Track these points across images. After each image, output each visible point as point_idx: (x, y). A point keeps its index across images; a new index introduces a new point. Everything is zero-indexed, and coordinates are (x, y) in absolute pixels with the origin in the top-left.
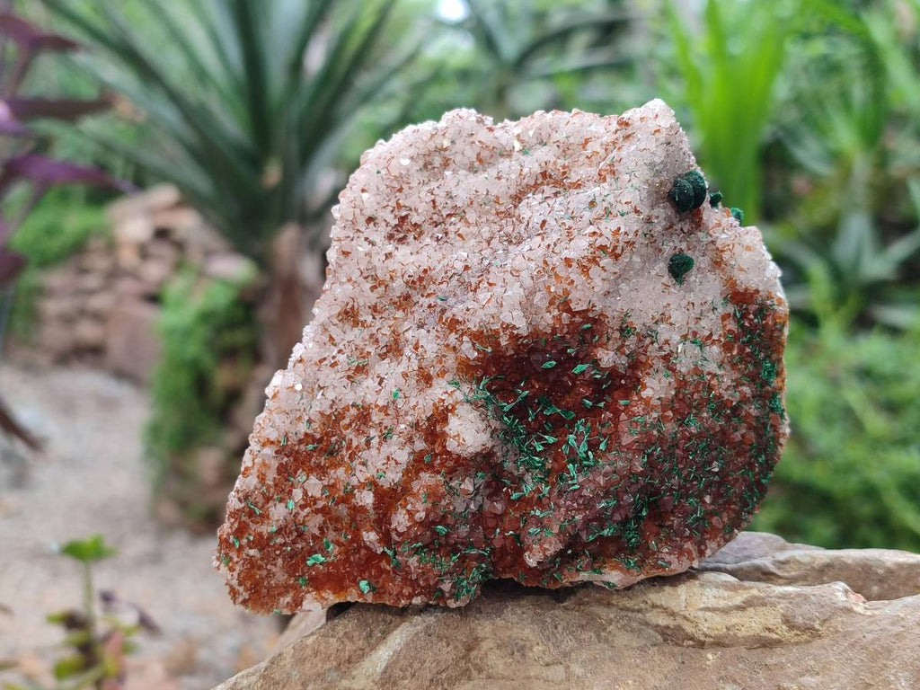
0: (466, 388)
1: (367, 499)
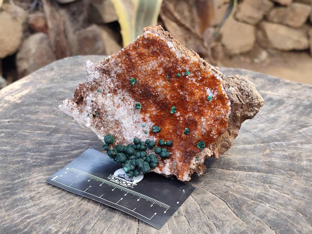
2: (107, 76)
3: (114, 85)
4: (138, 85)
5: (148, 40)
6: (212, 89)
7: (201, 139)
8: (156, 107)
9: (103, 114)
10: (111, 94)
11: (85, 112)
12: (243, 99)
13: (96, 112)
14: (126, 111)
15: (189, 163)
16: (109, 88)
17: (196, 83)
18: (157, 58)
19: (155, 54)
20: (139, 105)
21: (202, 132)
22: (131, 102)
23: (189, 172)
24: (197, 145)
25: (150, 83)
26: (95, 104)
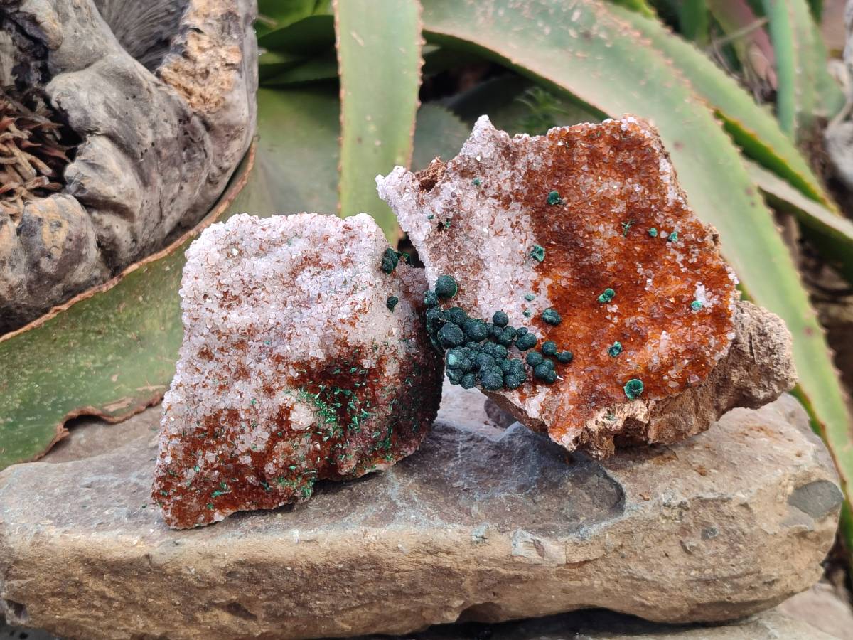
0: (294, 392)
1: (247, 460)
2: (507, 162)
3: (512, 187)
4: (559, 213)
5: (624, 136)
6: (710, 290)
7: (641, 374)
8: (573, 274)
9: (461, 230)
10: (495, 201)
11: (427, 208)
12: (759, 354)
13: (448, 220)
14: (509, 250)
15: (590, 415)
16: (500, 188)
17: (681, 265)
18: (626, 179)
19: (626, 171)
20: (540, 253)
21: (650, 360)
22: (528, 240)
23: (579, 431)
24: (624, 385)
25: (587, 219)
26: (455, 203)
